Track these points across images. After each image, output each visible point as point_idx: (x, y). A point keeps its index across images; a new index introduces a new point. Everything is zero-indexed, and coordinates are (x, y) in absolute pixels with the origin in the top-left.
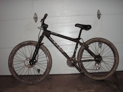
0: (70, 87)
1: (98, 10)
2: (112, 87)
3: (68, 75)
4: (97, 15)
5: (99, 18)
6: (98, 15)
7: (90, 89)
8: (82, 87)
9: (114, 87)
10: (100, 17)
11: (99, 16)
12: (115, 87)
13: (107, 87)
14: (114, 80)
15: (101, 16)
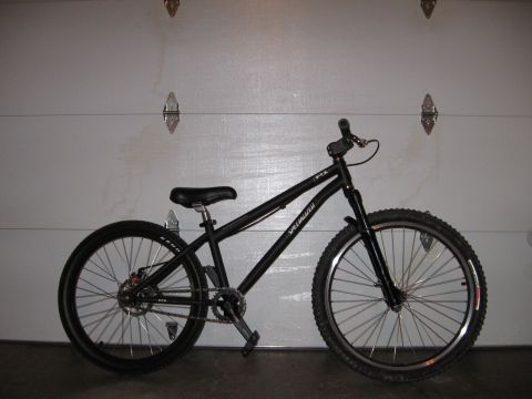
4: (420, 117)
5: (428, 128)
6: (424, 115)
10: (432, 124)
11: (428, 118)
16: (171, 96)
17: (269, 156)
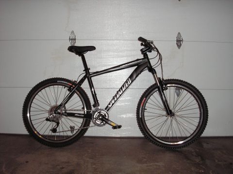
0: (125, 157)
1: (179, 33)
2: (193, 161)
3: (122, 140)
5: (179, 46)
6: (177, 41)
7: (158, 162)
8: (145, 158)
9: (196, 160)
10: (181, 45)
11: (179, 42)
12: (198, 160)
13: (185, 160)
14: (198, 150)
15: (183, 44)
16: (73, 32)
17: (113, 58)
